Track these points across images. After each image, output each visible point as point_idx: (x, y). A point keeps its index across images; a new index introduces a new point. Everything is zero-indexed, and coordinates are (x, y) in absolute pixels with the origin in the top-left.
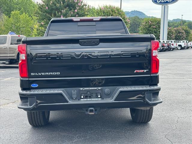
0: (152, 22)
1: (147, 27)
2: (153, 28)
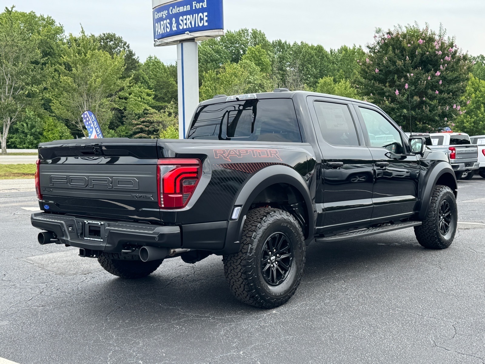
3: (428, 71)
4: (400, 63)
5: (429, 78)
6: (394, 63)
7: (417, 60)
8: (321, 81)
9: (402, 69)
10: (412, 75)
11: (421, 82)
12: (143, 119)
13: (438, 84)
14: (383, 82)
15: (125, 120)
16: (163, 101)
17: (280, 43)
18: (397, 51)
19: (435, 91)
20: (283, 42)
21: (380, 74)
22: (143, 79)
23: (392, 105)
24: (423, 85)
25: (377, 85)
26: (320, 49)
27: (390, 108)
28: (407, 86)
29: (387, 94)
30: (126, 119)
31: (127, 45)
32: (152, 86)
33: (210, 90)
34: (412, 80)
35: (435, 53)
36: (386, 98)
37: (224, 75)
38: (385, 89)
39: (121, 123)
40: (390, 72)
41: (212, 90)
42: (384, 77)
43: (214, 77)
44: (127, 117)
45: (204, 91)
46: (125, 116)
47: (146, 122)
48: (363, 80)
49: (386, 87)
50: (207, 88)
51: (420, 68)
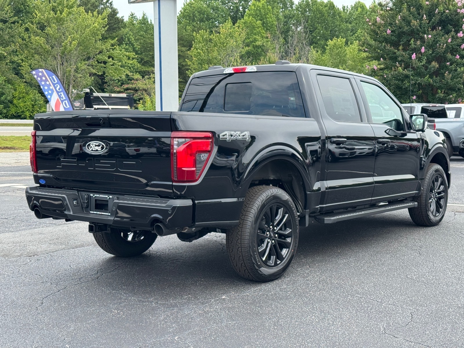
3: (448, 32)
4: (415, 23)
5: (450, 41)
6: (409, 23)
7: (435, 20)
8: (330, 43)
9: (418, 30)
10: (430, 36)
11: (440, 45)
12: (126, 86)
13: (460, 48)
14: (396, 45)
15: (106, 87)
16: (150, 66)
18: (413, 9)
19: (455, 56)
21: (392, 35)
22: (129, 40)
23: (406, 72)
24: (442, 48)
25: (388, 48)
27: (403, 75)
28: (423, 50)
29: (400, 59)
30: (108, 86)
31: (110, 2)
32: (138, 48)
33: (202, 54)
34: (429, 43)
35: (456, 11)
36: (399, 63)
37: (217, 36)
38: (398, 53)
39: (102, 90)
40: (404, 33)
41: (204, 53)
42: (396, 39)
43: (206, 37)
44: (108, 83)
45: (195, 55)
46: (106, 83)
47: (130, 89)
48: (373, 42)
49: (398, 50)
50: (199, 50)
51: (440, 28)
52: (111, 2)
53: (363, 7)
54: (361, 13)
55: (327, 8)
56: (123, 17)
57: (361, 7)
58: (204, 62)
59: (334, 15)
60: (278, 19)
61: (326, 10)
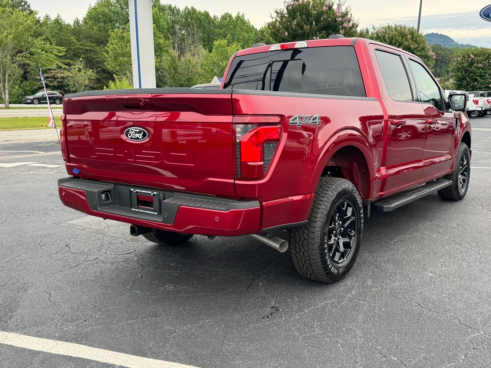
0: (476, 55)
1: (465, 65)
2: (478, 67)
4: (306, 27)
6: (302, 28)
8: (216, 43)
9: (308, 33)
10: (318, 38)
12: (46, 75)
15: (29, 76)
16: (66, 58)
17: (170, 7)
18: (304, 17)
20: (173, 6)
26: (207, 15)
30: (30, 75)
31: (27, 5)
33: (117, 48)
35: (335, 19)
39: (24, 79)
41: (118, 48)
43: (120, 35)
44: (30, 73)
45: (111, 49)
46: (28, 72)
47: (50, 78)
50: (114, 46)
51: (324, 32)
52: (29, 5)
53: (230, 17)
54: (229, 21)
55: (203, 16)
56: (40, 17)
57: (229, 17)
58: (119, 56)
59: (209, 22)
60: (168, 24)
61: (203, 18)
